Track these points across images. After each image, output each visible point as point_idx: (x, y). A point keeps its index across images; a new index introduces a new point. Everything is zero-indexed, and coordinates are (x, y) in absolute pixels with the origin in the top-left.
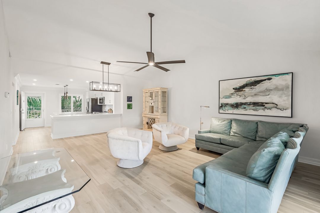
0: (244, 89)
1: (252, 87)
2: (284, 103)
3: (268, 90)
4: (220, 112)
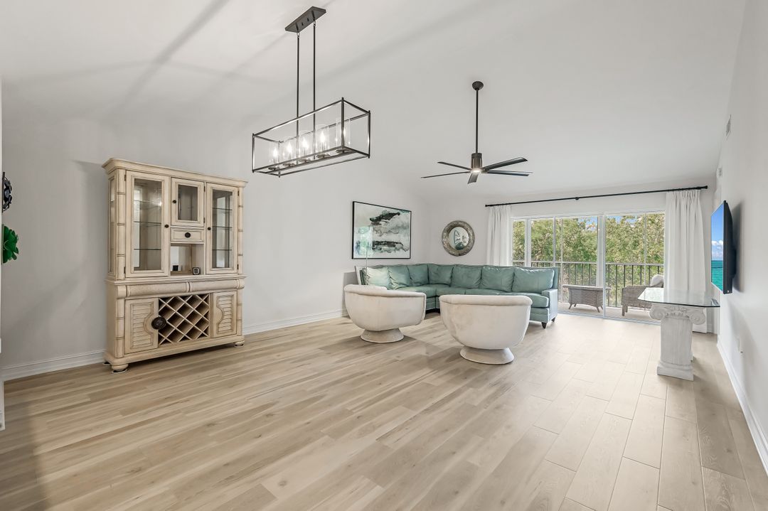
0: (380, 222)
1: (387, 220)
2: (406, 243)
3: (398, 227)
4: (354, 257)
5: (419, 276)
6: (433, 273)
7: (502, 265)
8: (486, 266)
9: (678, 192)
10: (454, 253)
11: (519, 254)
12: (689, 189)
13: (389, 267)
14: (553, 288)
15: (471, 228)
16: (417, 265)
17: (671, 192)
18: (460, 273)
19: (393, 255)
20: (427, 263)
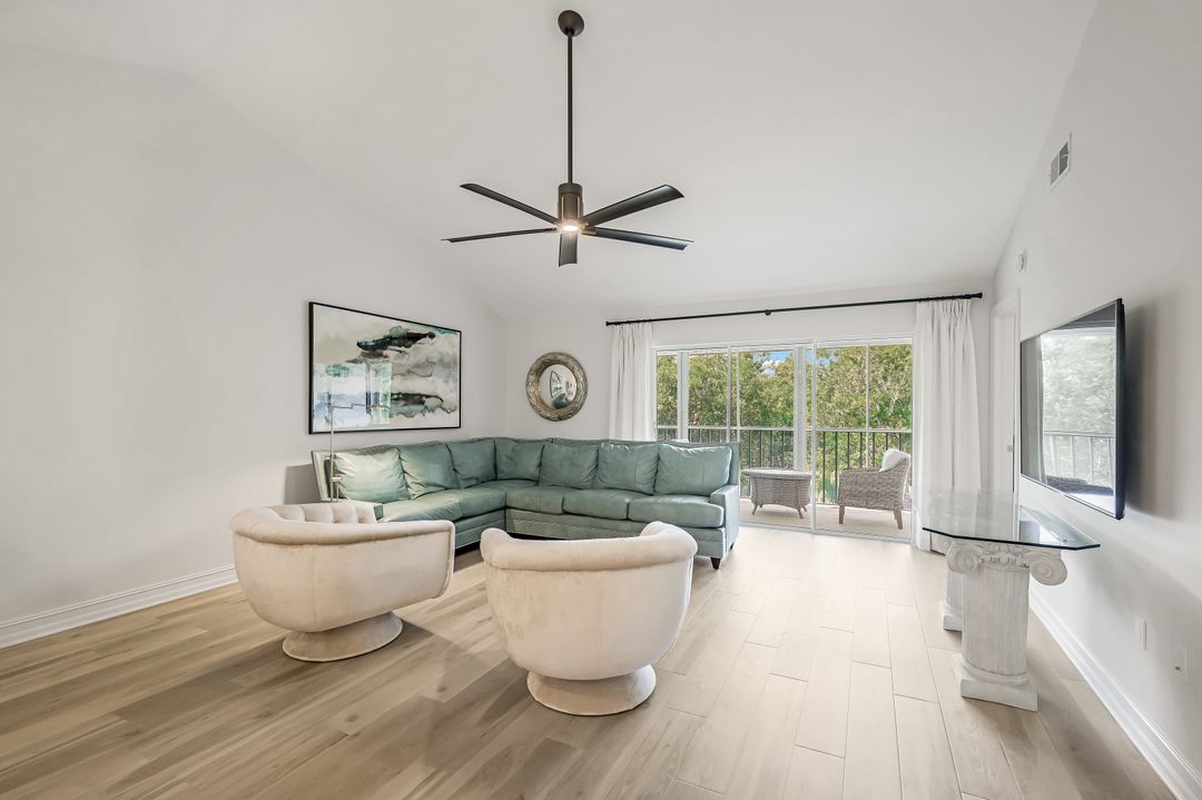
0: (385, 352)
1: (403, 349)
2: (450, 397)
3: (430, 363)
4: (315, 429)
5: (474, 464)
6: (504, 458)
7: (637, 439)
8: (606, 441)
9: (935, 303)
10: (548, 415)
11: (666, 415)
12: (953, 298)
13: (399, 449)
14: (729, 483)
15: (580, 367)
16: (472, 442)
17: (924, 304)
18: (557, 455)
19: (419, 420)
20: (495, 436)
